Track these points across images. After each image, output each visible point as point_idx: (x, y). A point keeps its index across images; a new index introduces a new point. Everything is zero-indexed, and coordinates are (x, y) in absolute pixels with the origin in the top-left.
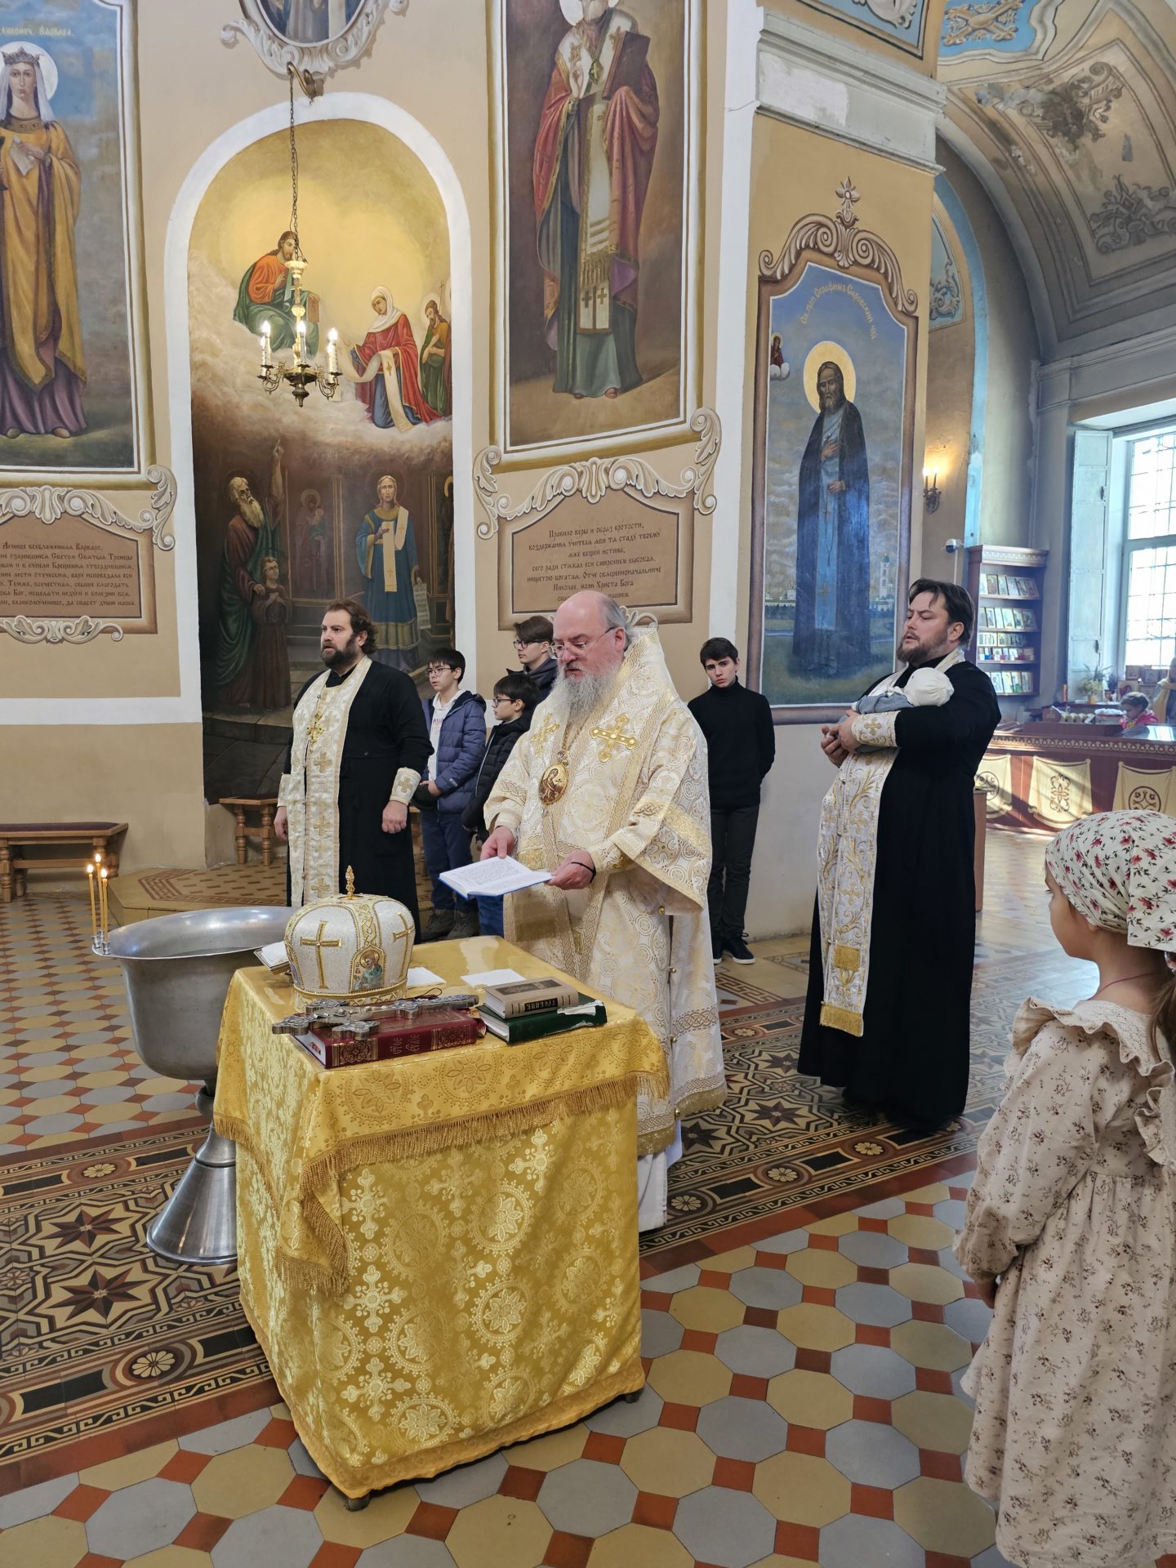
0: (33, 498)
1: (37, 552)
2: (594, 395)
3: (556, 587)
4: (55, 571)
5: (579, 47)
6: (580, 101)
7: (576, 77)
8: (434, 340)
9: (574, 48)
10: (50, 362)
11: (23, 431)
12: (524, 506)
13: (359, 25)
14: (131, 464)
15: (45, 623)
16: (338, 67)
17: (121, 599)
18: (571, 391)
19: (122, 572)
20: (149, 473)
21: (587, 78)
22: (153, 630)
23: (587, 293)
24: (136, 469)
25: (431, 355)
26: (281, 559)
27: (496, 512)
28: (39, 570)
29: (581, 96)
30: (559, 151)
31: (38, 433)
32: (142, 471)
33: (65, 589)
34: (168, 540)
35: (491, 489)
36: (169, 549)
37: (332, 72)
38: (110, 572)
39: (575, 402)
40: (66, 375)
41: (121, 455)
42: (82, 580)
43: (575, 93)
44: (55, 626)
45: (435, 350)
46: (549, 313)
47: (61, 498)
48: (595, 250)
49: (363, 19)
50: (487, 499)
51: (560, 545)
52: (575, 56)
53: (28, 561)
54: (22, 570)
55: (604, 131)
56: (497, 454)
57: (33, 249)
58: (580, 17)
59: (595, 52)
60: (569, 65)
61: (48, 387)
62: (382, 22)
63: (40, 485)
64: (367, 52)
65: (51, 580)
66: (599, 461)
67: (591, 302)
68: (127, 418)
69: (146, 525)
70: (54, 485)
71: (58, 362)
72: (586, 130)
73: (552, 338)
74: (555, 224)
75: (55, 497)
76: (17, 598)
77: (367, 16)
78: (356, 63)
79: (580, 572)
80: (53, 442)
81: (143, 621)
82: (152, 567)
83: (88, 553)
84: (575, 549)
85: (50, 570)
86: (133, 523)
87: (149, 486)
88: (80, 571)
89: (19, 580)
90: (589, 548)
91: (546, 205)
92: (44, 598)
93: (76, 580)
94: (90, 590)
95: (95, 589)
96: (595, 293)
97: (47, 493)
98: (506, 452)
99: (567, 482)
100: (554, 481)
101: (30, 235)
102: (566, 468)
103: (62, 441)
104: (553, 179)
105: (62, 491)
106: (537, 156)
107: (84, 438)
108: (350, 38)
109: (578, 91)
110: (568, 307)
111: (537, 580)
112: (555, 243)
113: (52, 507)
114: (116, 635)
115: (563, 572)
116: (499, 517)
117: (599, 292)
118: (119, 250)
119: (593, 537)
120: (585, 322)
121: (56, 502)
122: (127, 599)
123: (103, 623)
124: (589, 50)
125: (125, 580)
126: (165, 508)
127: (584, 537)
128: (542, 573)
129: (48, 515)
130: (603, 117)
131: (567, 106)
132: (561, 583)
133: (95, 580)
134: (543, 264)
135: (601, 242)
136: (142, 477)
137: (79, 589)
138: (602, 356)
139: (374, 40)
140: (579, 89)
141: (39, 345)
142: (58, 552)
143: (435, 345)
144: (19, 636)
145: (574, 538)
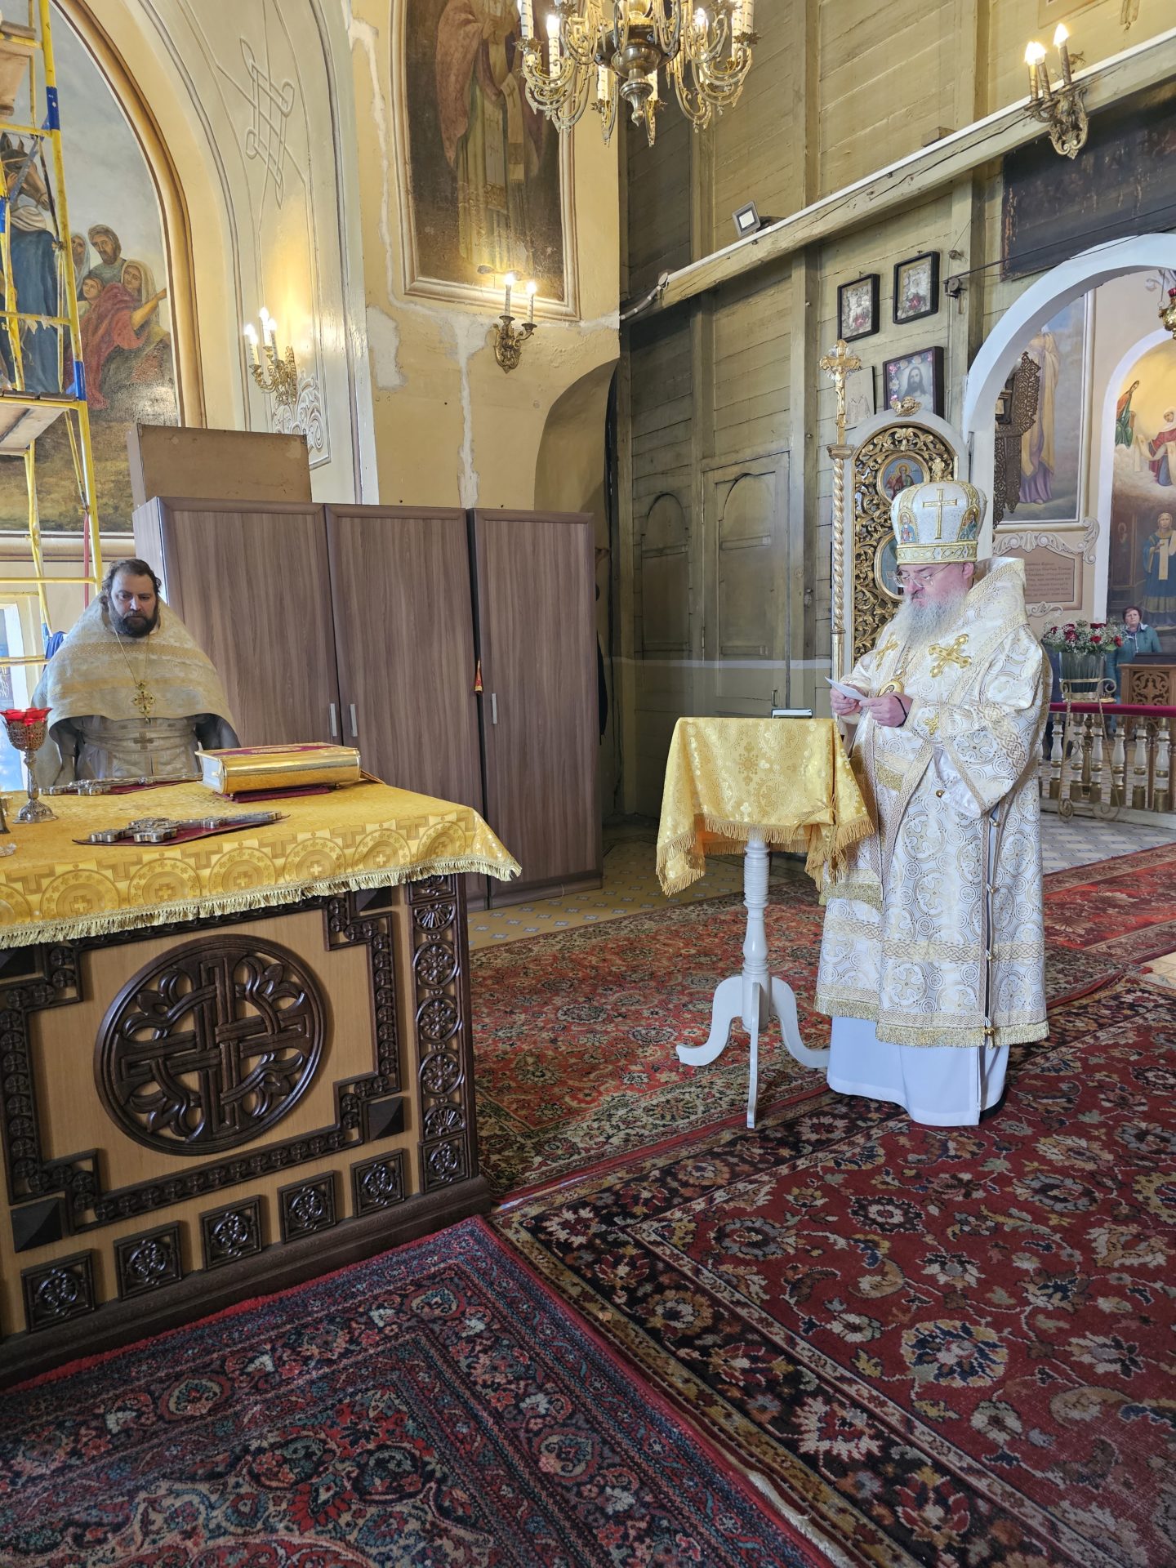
0: (1023, 538)
10: (1036, 463)
11: (1021, 501)
14: (1074, 517)
17: (1064, 591)
19: (1065, 576)
20: (1084, 521)
22: (1080, 607)
24: (1077, 520)
31: (1028, 502)
32: (1080, 520)
34: (1092, 558)
36: (1092, 563)
38: (1060, 576)
40: (1045, 470)
41: (1070, 513)
42: (1044, 582)
47: (1036, 537)
63: (1027, 531)
68: (1075, 492)
69: (1080, 551)
70: (1033, 531)
71: (1041, 463)
75: (1033, 536)
81: (1075, 603)
82: (1082, 573)
83: (1049, 567)
86: (1073, 549)
87: (1084, 529)
88: (1043, 577)
93: (1040, 582)
103: (1038, 507)
105: (1037, 533)
107: (1051, 504)
113: (1032, 543)
114: (1060, 611)
118: (1077, 401)
121: (1033, 540)
122: (1067, 591)
123: (1053, 605)
125: (1069, 581)
126: (1091, 541)
129: (1030, 547)
133: (1051, 581)
136: (1080, 524)
137: (1042, 587)
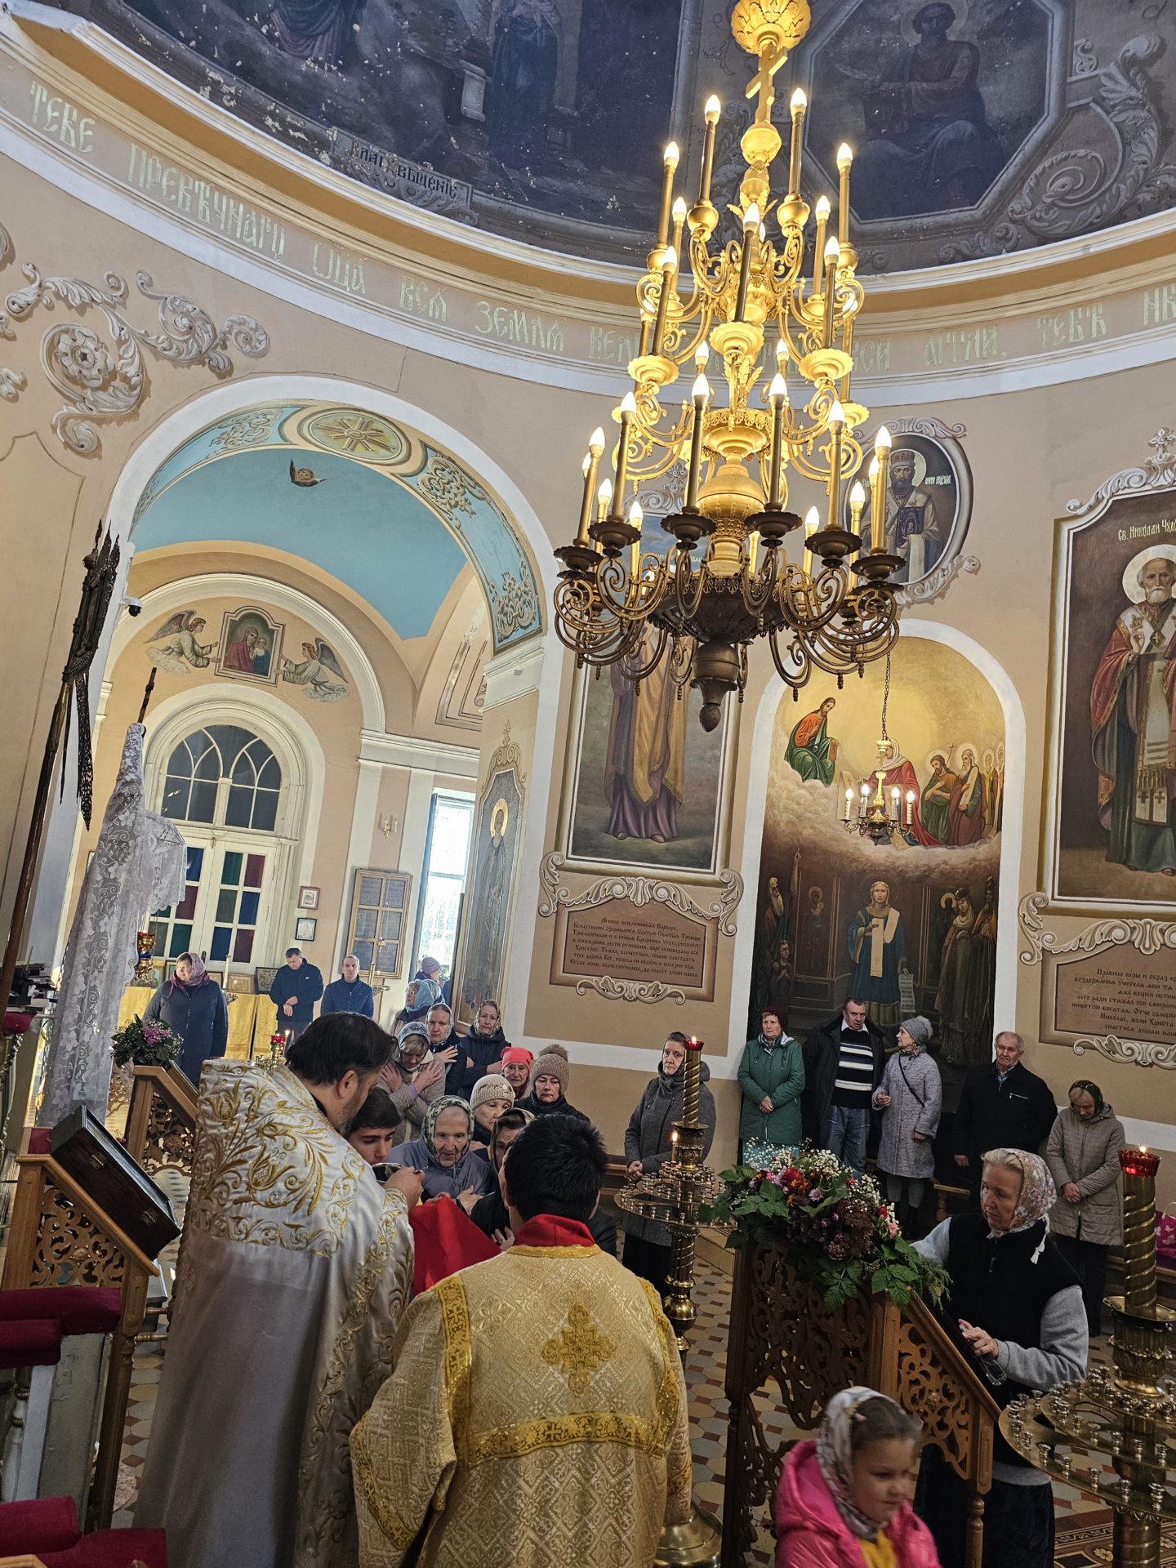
0: (630, 885)
1: (627, 927)
2: (1149, 870)
3: (1103, 1016)
4: (639, 943)
5: (1142, 619)
6: (1139, 657)
7: (1137, 638)
8: (939, 785)
9: (1135, 619)
10: (657, 787)
11: (630, 835)
12: (1072, 944)
13: (935, 575)
14: (709, 867)
15: (625, 983)
16: (914, 602)
17: (687, 971)
18: (1124, 863)
19: (691, 949)
20: (722, 874)
21: (1147, 642)
22: (710, 998)
23: (1144, 793)
24: (712, 870)
25: (933, 795)
26: (791, 942)
27: (1041, 945)
28: (625, 941)
29: (1142, 652)
30: (1118, 686)
31: (641, 837)
32: (717, 872)
33: (643, 958)
34: (731, 927)
35: (1037, 926)
36: (731, 935)
37: (909, 605)
38: (682, 948)
39: (1128, 872)
40: (669, 797)
41: (703, 860)
42: (658, 953)
43: (1136, 649)
44: (633, 987)
45: (939, 793)
46: (1104, 801)
47: (651, 888)
48: (1152, 762)
49: (939, 572)
50: (1032, 933)
51: (1108, 982)
52: (1137, 623)
53: (617, 933)
54: (613, 940)
55: (1164, 680)
56: (1045, 900)
57: (657, 706)
58: (1144, 599)
59: (1157, 625)
60: (1130, 630)
61: (653, 806)
62: (956, 576)
63: (636, 876)
64: (942, 595)
65: (635, 950)
66: (1154, 923)
67: (1148, 800)
68: (710, 832)
69: (714, 915)
70: (646, 877)
71: (663, 787)
72: (1146, 676)
73: (1106, 820)
74: (1112, 737)
75: (647, 886)
76: (607, 962)
77: (943, 570)
78: (930, 601)
79: (1131, 1008)
80: (651, 845)
81: (703, 991)
82: (716, 948)
83: (666, 931)
84: (1125, 988)
85: (635, 942)
86: (704, 912)
87: (720, 884)
88: (657, 945)
89: (609, 947)
90: (1141, 990)
91: (1103, 722)
92: (627, 964)
93: (653, 952)
94: (662, 961)
95: (668, 960)
96: (1152, 794)
97: (641, 883)
98: (1053, 899)
99: (1118, 933)
100: (1105, 929)
101: (656, 696)
102: (1117, 922)
103: (658, 845)
104: (1111, 706)
105: (652, 882)
106: (1095, 687)
107: (675, 844)
108: (927, 583)
109: (1139, 648)
110: (1123, 798)
111: (1082, 1006)
112: (1110, 751)
113: (643, 894)
114: (680, 999)
115: (1110, 1005)
116: (1043, 949)
117: (1157, 794)
119: (1146, 982)
120: (1141, 812)
121: (647, 890)
122: (691, 971)
123: (670, 989)
124: (1151, 623)
125: (693, 956)
126: (732, 903)
127: (1136, 980)
128: (1089, 1002)
129: (639, 900)
130: (1165, 671)
131: (1127, 657)
132: (1108, 1013)
133: (668, 954)
134: (1099, 763)
135: (1159, 758)
136: (717, 877)
137: (655, 960)
138: (1159, 844)
139: (948, 587)
140: (1140, 648)
141: (651, 774)
142: (643, 928)
143: (939, 789)
144: (603, 992)
145: (1125, 979)
